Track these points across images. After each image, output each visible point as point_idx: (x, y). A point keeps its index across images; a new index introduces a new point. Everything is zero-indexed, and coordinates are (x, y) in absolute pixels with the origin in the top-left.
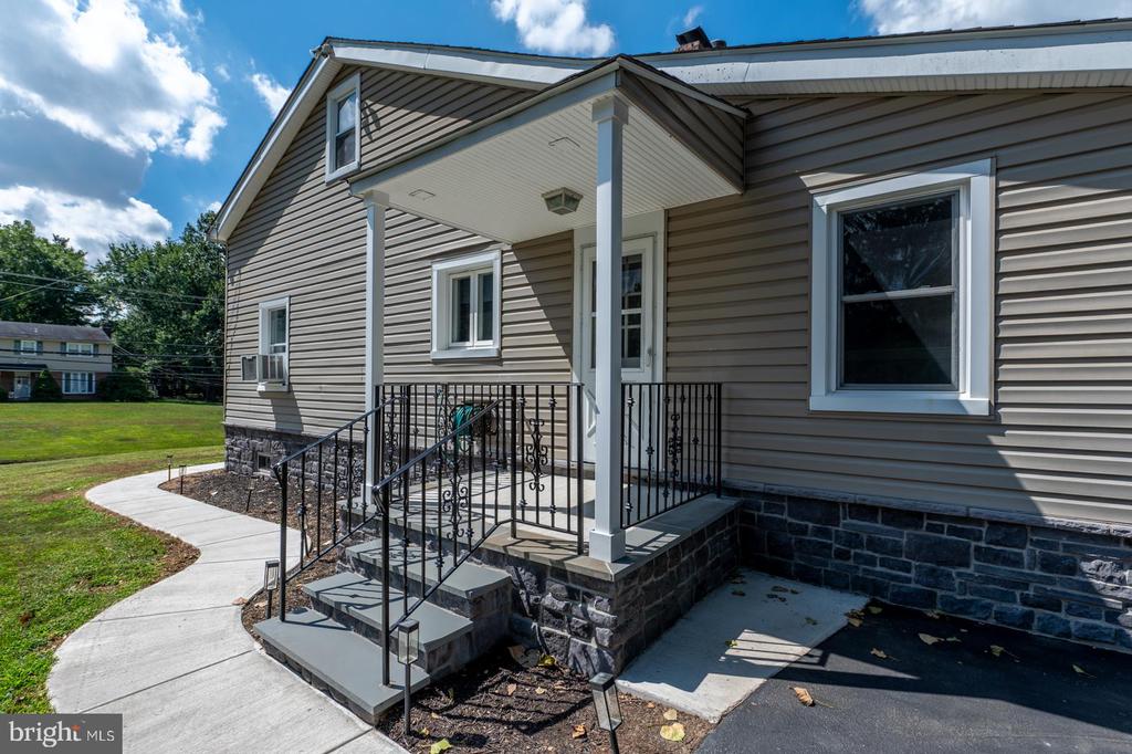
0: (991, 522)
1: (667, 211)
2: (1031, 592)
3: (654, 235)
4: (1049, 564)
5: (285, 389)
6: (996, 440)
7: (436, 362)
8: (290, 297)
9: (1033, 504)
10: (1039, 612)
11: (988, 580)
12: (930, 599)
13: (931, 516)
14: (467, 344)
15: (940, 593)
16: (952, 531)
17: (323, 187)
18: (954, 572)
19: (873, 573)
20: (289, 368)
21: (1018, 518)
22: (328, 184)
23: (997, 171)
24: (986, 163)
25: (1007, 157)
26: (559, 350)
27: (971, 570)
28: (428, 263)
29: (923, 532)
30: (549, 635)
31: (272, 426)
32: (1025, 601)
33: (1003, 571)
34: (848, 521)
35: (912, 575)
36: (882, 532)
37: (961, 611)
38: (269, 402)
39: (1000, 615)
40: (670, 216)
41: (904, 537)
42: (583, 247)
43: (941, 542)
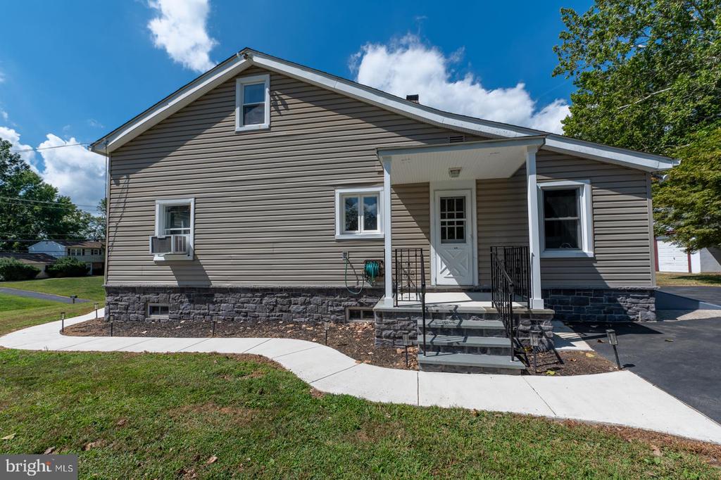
0: (595, 290)
1: (477, 180)
2: (605, 310)
3: (471, 189)
4: (610, 300)
5: (191, 258)
6: (595, 265)
7: (338, 241)
8: (195, 198)
9: (605, 283)
10: (608, 315)
11: (594, 308)
12: (578, 317)
13: (578, 290)
14: (356, 231)
15: (581, 315)
16: (584, 294)
17: (233, 133)
18: (585, 307)
19: (560, 312)
20: (194, 245)
21: (600, 287)
22: (237, 132)
23: (592, 183)
24: (588, 181)
25: (595, 180)
26: (423, 235)
27: (590, 306)
28: (332, 188)
29: (576, 296)
30: (523, 340)
31: (175, 284)
32: (605, 312)
33: (598, 304)
34: (552, 295)
35: (573, 310)
36: (563, 298)
37: (589, 319)
38: (169, 267)
39: (599, 318)
40: (478, 182)
41: (570, 298)
42: (435, 191)
43: (581, 298)
